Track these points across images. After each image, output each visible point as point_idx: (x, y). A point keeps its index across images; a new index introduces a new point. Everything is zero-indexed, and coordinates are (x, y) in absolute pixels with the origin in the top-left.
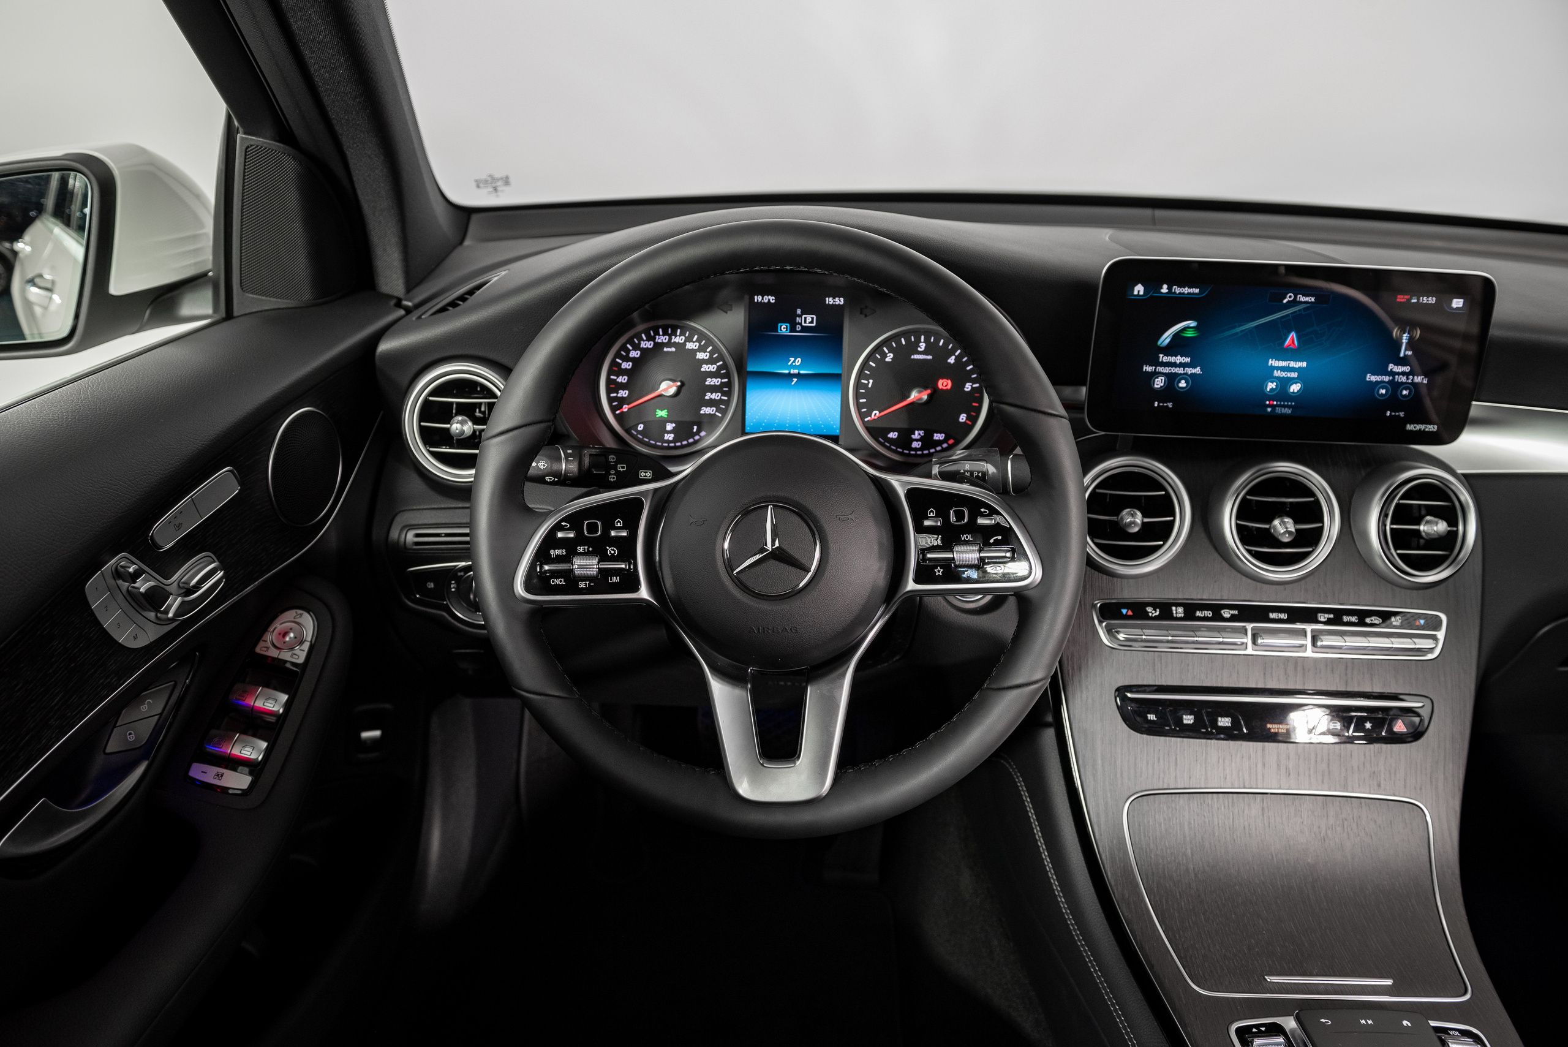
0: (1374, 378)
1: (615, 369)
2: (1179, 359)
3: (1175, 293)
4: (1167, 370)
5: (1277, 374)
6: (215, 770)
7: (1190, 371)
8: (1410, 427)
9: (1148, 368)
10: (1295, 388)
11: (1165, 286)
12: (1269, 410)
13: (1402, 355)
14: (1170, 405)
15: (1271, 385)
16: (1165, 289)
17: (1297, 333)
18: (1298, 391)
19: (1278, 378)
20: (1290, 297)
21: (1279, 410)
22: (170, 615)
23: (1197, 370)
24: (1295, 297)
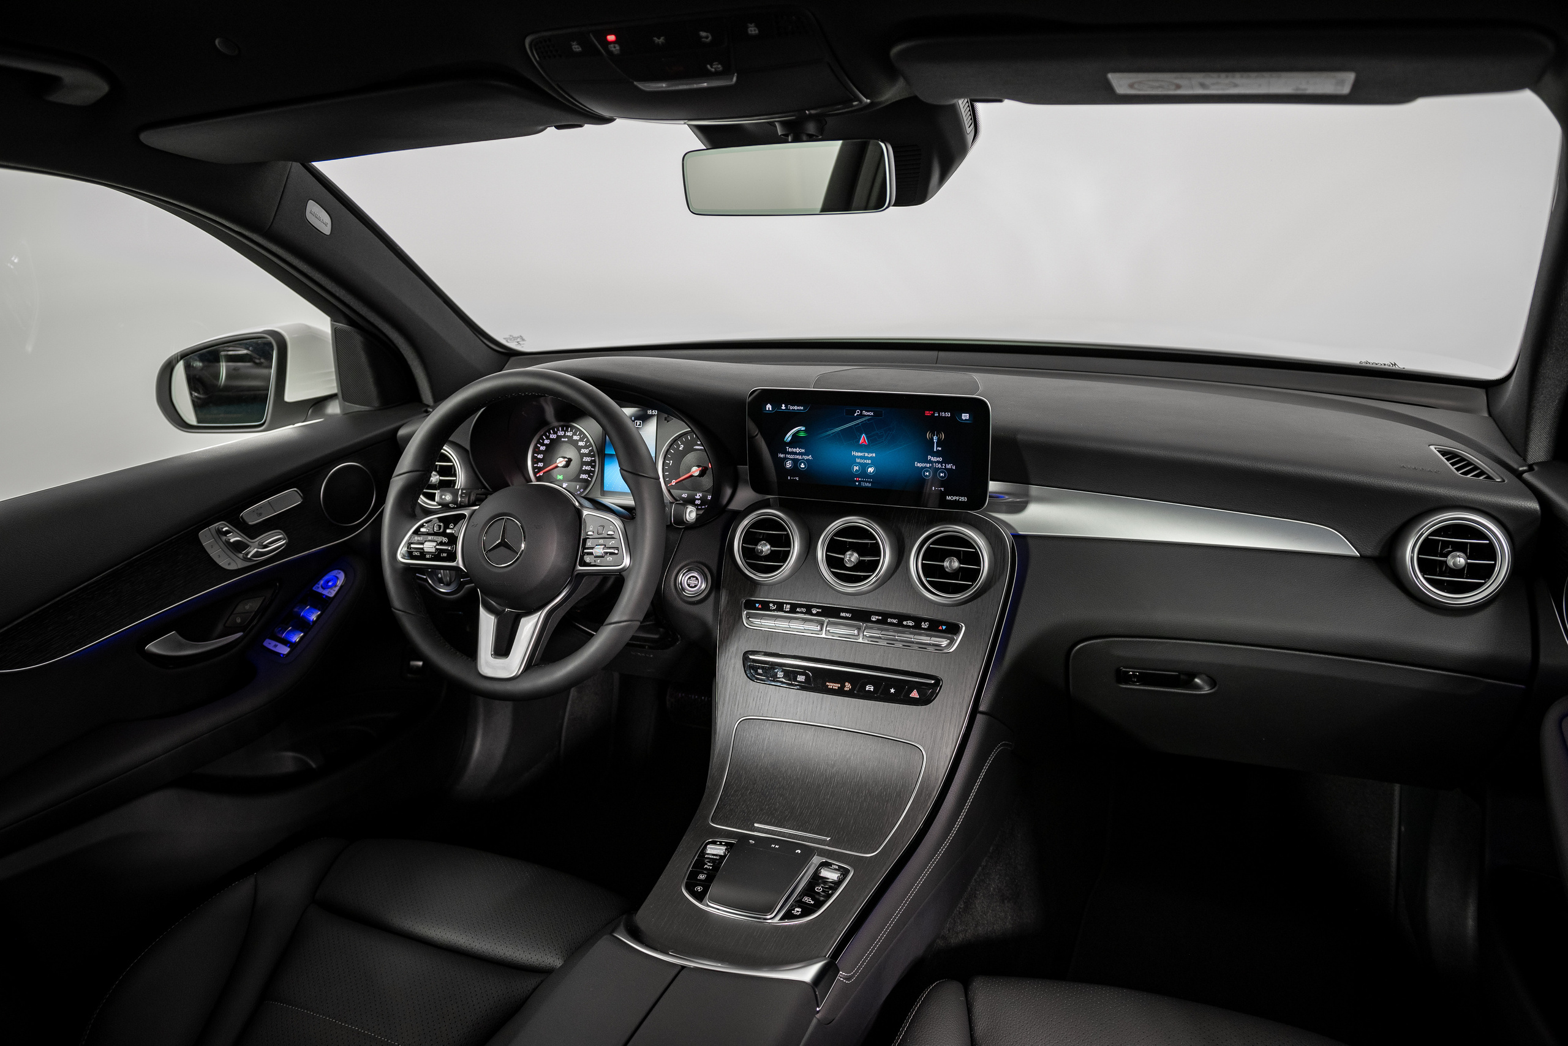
0: (919, 465)
1: (536, 451)
2: (798, 450)
3: (790, 409)
4: (792, 457)
5: (858, 460)
6: (274, 643)
7: (806, 457)
8: (949, 498)
9: (782, 456)
10: (871, 470)
11: (783, 405)
12: (857, 483)
13: (935, 450)
14: (797, 479)
15: (856, 468)
16: (783, 407)
17: (866, 435)
18: (873, 472)
19: (859, 463)
20: (858, 412)
21: (863, 484)
22: (249, 556)
23: (810, 457)
24: (861, 412)
